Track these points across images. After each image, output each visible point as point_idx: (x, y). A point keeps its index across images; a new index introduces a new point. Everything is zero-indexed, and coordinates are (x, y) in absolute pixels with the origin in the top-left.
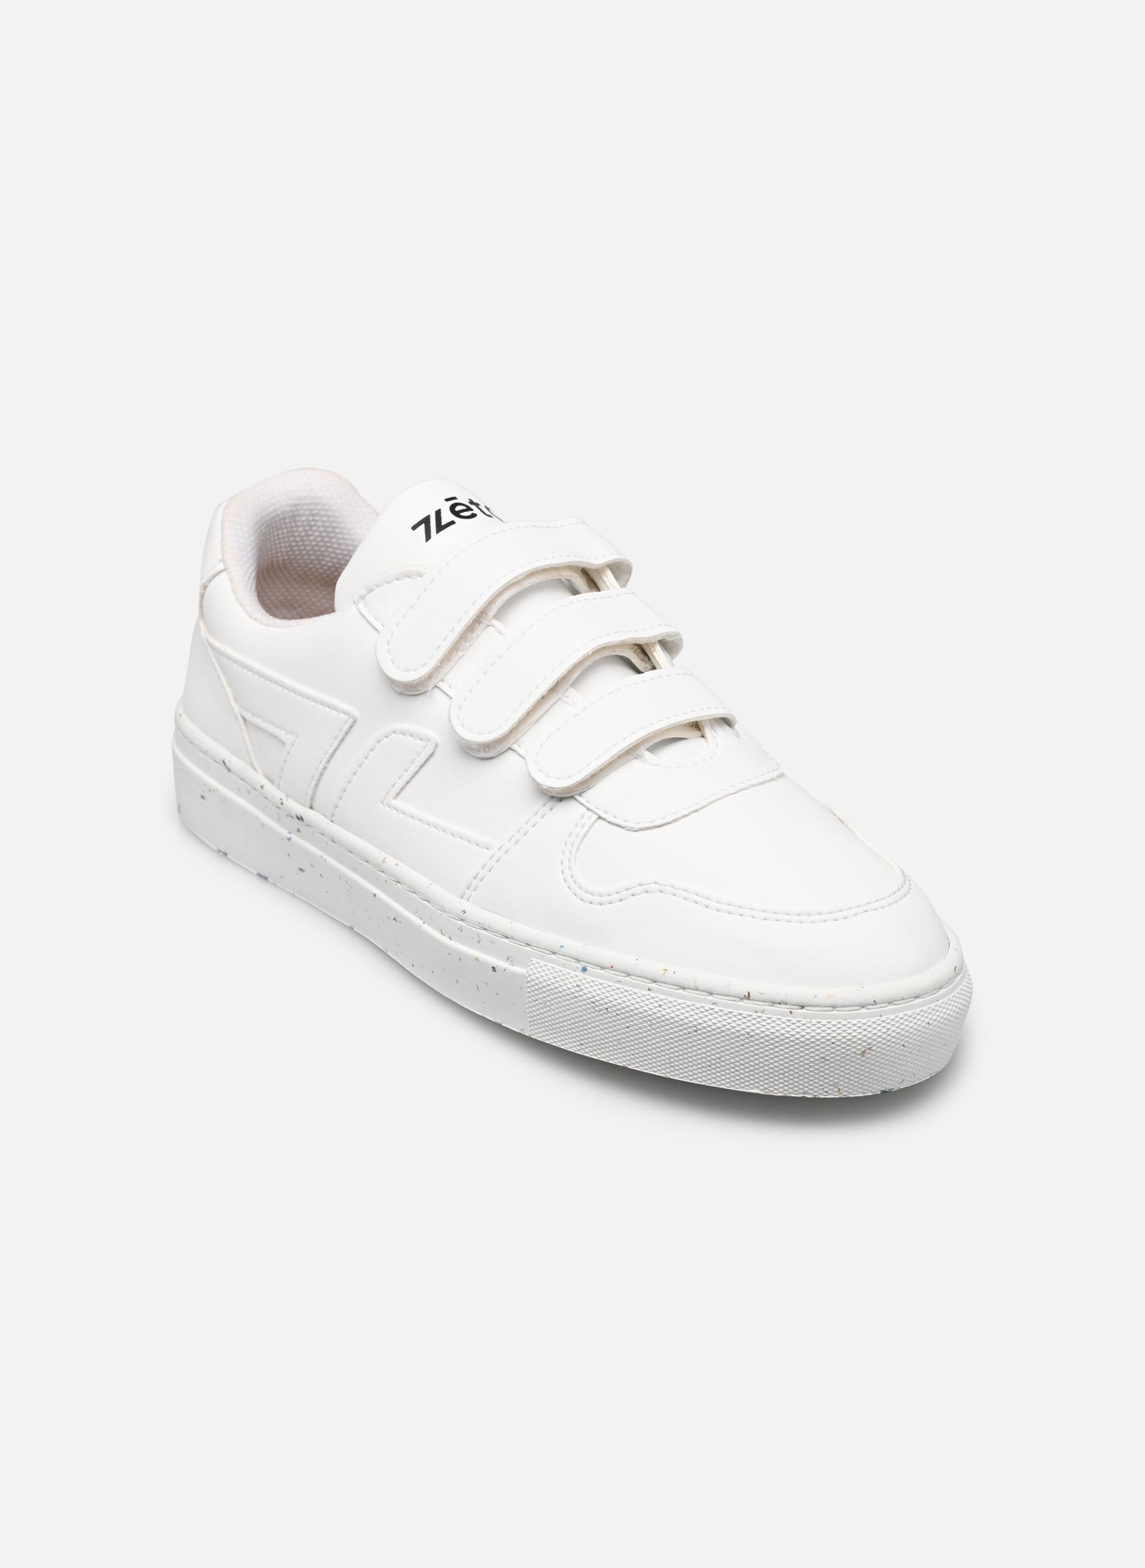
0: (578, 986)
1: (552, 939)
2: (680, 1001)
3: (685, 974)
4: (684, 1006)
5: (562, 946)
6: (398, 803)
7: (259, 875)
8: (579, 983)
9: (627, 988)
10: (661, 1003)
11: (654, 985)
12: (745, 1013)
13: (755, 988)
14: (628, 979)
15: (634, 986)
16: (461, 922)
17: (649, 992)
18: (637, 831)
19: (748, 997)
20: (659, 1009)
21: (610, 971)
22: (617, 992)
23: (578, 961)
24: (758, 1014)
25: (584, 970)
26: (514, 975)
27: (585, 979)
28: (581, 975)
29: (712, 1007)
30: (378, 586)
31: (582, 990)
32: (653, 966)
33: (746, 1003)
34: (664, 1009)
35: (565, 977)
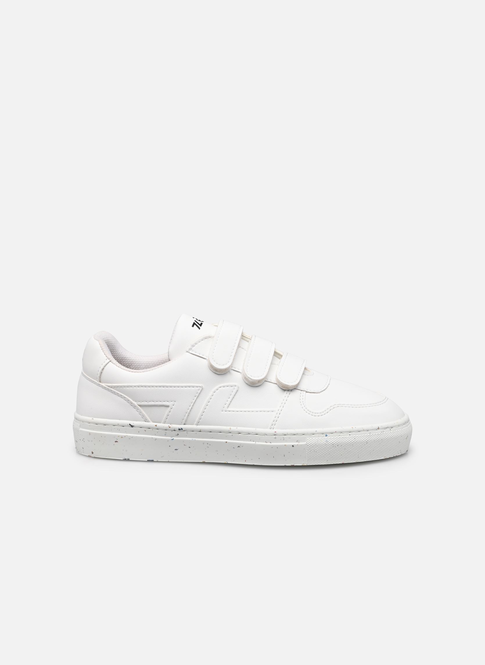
0: (326, 441)
1: (313, 430)
2: (360, 435)
3: (359, 427)
4: (362, 436)
5: (316, 431)
6: (229, 409)
7: (148, 461)
8: (326, 440)
9: (343, 437)
10: (355, 438)
11: (350, 433)
12: (379, 433)
13: (380, 425)
14: (341, 434)
15: (344, 435)
16: (275, 436)
17: (350, 436)
18: (319, 393)
19: (378, 428)
20: (355, 439)
21: (336, 433)
22: (340, 438)
23: (323, 434)
24: (383, 433)
25: (326, 436)
26: (301, 445)
27: (328, 438)
28: (326, 438)
29: (370, 434)
30: (196, 344)
31: (328, 442)
32: (349, 428)
33: (379, 431)
34: (356, 439)
35: (322, 440)
